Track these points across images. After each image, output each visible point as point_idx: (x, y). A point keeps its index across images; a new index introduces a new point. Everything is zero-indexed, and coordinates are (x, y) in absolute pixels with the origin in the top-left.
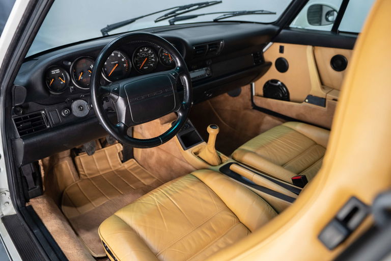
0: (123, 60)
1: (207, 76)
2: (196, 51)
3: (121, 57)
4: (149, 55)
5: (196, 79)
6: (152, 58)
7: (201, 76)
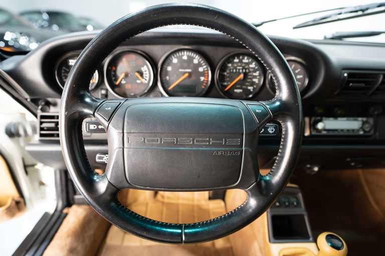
0: (201, 69)
1: (361, 133)
2: (349, 82)
3: (199, 65)
4: (250, 72)
5: (336, 133)
6: (255, 77)
7: (348, 130)
